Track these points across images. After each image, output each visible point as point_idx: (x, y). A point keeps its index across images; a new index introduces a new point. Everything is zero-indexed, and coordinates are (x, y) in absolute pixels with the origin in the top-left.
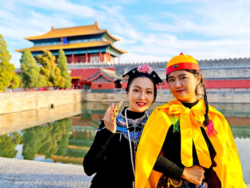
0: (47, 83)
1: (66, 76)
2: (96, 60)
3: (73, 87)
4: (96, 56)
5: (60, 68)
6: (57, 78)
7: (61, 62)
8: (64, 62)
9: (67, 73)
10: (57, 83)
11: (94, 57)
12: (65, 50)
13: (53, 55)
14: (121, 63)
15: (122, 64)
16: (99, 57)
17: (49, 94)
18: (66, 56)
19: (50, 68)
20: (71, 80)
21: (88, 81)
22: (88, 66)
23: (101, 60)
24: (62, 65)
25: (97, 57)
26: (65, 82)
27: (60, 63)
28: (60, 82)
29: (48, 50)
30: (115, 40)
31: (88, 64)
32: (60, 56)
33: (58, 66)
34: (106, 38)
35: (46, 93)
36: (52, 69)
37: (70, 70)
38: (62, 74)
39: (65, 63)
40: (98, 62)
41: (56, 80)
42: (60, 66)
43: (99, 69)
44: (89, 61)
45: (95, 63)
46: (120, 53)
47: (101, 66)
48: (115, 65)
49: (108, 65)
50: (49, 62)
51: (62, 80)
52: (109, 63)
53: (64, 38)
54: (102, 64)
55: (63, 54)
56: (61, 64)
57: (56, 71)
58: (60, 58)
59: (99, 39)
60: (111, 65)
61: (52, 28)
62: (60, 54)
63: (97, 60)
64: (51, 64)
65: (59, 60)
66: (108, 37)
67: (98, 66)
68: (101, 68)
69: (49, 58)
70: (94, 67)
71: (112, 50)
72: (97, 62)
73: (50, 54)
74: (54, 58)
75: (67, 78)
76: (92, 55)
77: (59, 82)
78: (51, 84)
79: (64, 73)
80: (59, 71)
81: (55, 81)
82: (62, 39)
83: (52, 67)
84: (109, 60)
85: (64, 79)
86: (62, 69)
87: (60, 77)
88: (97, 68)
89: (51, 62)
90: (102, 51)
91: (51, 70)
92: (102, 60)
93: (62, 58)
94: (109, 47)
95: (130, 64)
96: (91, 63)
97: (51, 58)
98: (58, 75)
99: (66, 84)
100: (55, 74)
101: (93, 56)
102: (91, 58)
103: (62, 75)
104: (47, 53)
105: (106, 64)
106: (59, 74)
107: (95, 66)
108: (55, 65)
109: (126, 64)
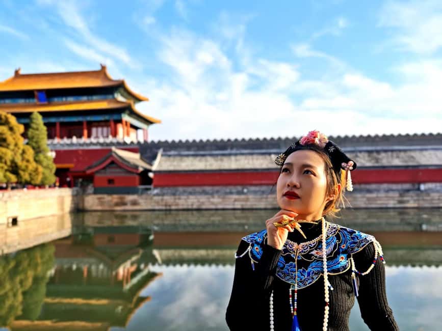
0: (5, 176)
1: (45, 163)
2: (102, 134)
3: (58, 184)
4: (102, 126)
5: (34, 148)
6: (27, 167)
7: (36, 137)
8: (41, 137)
9: (46, 157)
10: (26, 176)
11: (100, 129)
12: (44, 115)
13: (20, 123)
14: (149, 140)
15: (153, 142)
16: (109, 129)
17: (10, 197)
18: (45, 124)
19: (12, 147)
20: (54, 171)
21: (89, 172)
22: (87, 145)
23: (112, 134)
24: (36, 142)
25: (105, 129)
26: (43, 174)
27: (33, 138)
28: (34, 174)
29: (8, 113)
30: (138, 100)
31: (88, 141)
32: (34, 126)
33: (27, 144)
34: (122, 95)
35: (3, 196)
36: (16, 149)
37: (52, 151)
38: (37, 159)
39: (43, 138)
40: (107, 137)
41: (24, 170)
42: (34, 144)
43: (110, 151)
44: (89, 136)
45: (101, 140)
46: (148, 122)
47: (112, 144)
48: (139, 143)
49: (125, 143)
50: (11, 135)
51: (36, 170)
52: (128, 140)
53: (40, 91)
54: (114, 141)
55: (39, 121)
56: (35, 140)
57: (24, 152)
58: (33, 129)
59: (110, 97)
60: (132, 143)
61: (17, 72)
62: (34, 121)
63: (105, 134)
64: (14, 139)
65: (30, 132)
66: (125, 94)
67: (108, 145)
68: (114, 148)
69: (11, 129)
70: (98, 147)
71: (134, 116)
72: (104, 137)
73: (13, 120)
74: (21, 128)
75: (47, 167)
76: (96, 124)
77: (30, 174)
78: (13, 178)
79: (41, 156)
80: (30, 153)
81: (22, 173)
82: (36, 93)
83: (16, 145)
84: (128, 134)
85: (41, 169)
86: (38, 150)
87: (33, 165)
88: (105, 148)
89: (14, 136)
90: (116, 117)
91: (13, 150)
92: (115, 134)
93: (37, 129)
94: (127, 112)
95: (166, 142)
96: (93, 140)
97: (16, 129)
98: (28, 161)
99: (45, 178)
100: (23, 159)
101: (97, 127)
102: (94, 130)
103: (36, 161)
104: (7, 119)
105: (121, 141)
106: (31, 159)
107: (101, 144)
108: (22, 142)
109: (159, 142)
